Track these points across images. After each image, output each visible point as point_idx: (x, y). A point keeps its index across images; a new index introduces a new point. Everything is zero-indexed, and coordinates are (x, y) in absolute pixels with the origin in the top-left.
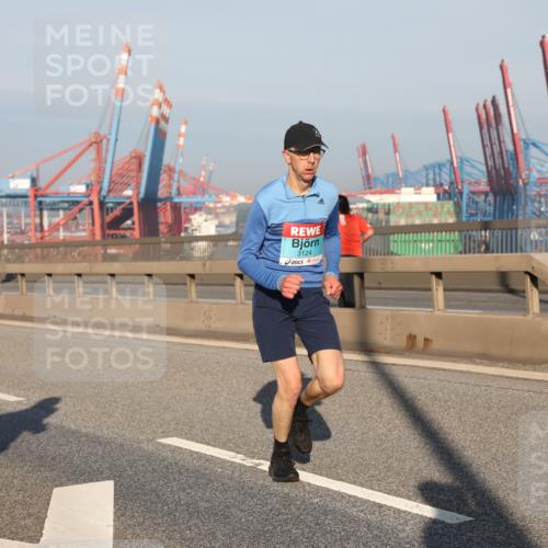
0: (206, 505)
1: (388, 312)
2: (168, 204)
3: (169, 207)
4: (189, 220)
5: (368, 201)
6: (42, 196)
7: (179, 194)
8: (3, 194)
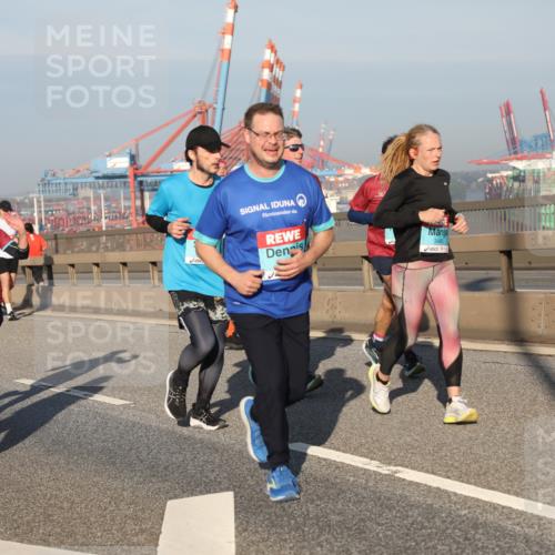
0: (338, 518)
1: (542, 296)
5: (514, 168)
6: (143, 175)
8: (100, 175)
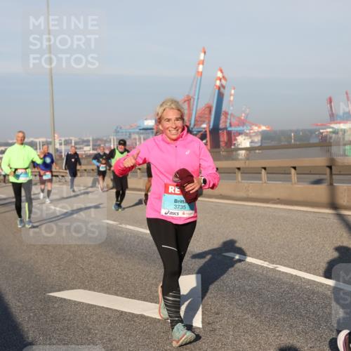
0: (249, 288)
1: (345, 187)
2: (225, 131)
3: (225, 133)
4: (236, 140)
5: (332, 128)
7: (231, 126)
8: (141, 128)
